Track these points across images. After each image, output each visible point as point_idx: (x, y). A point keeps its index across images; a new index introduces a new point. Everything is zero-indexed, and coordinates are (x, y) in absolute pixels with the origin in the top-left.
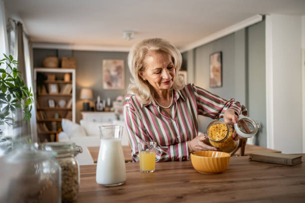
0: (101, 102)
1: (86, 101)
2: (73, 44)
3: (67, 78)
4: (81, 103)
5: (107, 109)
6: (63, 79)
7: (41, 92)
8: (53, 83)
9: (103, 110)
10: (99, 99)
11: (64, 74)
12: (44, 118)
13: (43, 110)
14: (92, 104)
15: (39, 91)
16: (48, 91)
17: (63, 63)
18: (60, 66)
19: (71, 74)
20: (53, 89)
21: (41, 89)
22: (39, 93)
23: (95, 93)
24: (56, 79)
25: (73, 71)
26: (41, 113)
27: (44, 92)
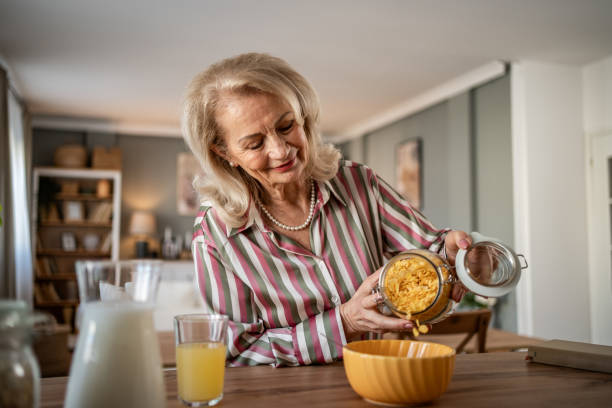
0: (174, 239)
1: (142, 239)
2: (117, 121)
3: (103, 190)
4: (130, 243)
5: (184, 255)
6: (94, 191)
7: (47, 217)
8: (73, 200)
9: (178, 258)
10: (168, 234)
11: (96, 182)
12: (52, 271)
13: (50, 256)
14: (153, 245)
15: (43, 215)
16: (61, 215)
17: (96, 160)
18: (88, 164)
19: (111, 183)
20: (74, 212)
21: (48, 211)
22: (44, 220)
23: (161, 222)
24: (81, 191)
25: (117, 176)
26: (46, 262)
27: (53, 218)
